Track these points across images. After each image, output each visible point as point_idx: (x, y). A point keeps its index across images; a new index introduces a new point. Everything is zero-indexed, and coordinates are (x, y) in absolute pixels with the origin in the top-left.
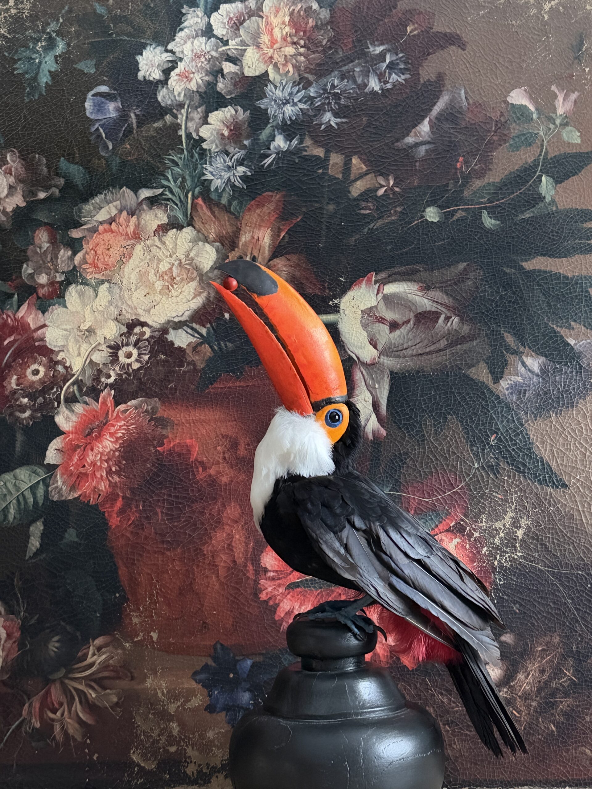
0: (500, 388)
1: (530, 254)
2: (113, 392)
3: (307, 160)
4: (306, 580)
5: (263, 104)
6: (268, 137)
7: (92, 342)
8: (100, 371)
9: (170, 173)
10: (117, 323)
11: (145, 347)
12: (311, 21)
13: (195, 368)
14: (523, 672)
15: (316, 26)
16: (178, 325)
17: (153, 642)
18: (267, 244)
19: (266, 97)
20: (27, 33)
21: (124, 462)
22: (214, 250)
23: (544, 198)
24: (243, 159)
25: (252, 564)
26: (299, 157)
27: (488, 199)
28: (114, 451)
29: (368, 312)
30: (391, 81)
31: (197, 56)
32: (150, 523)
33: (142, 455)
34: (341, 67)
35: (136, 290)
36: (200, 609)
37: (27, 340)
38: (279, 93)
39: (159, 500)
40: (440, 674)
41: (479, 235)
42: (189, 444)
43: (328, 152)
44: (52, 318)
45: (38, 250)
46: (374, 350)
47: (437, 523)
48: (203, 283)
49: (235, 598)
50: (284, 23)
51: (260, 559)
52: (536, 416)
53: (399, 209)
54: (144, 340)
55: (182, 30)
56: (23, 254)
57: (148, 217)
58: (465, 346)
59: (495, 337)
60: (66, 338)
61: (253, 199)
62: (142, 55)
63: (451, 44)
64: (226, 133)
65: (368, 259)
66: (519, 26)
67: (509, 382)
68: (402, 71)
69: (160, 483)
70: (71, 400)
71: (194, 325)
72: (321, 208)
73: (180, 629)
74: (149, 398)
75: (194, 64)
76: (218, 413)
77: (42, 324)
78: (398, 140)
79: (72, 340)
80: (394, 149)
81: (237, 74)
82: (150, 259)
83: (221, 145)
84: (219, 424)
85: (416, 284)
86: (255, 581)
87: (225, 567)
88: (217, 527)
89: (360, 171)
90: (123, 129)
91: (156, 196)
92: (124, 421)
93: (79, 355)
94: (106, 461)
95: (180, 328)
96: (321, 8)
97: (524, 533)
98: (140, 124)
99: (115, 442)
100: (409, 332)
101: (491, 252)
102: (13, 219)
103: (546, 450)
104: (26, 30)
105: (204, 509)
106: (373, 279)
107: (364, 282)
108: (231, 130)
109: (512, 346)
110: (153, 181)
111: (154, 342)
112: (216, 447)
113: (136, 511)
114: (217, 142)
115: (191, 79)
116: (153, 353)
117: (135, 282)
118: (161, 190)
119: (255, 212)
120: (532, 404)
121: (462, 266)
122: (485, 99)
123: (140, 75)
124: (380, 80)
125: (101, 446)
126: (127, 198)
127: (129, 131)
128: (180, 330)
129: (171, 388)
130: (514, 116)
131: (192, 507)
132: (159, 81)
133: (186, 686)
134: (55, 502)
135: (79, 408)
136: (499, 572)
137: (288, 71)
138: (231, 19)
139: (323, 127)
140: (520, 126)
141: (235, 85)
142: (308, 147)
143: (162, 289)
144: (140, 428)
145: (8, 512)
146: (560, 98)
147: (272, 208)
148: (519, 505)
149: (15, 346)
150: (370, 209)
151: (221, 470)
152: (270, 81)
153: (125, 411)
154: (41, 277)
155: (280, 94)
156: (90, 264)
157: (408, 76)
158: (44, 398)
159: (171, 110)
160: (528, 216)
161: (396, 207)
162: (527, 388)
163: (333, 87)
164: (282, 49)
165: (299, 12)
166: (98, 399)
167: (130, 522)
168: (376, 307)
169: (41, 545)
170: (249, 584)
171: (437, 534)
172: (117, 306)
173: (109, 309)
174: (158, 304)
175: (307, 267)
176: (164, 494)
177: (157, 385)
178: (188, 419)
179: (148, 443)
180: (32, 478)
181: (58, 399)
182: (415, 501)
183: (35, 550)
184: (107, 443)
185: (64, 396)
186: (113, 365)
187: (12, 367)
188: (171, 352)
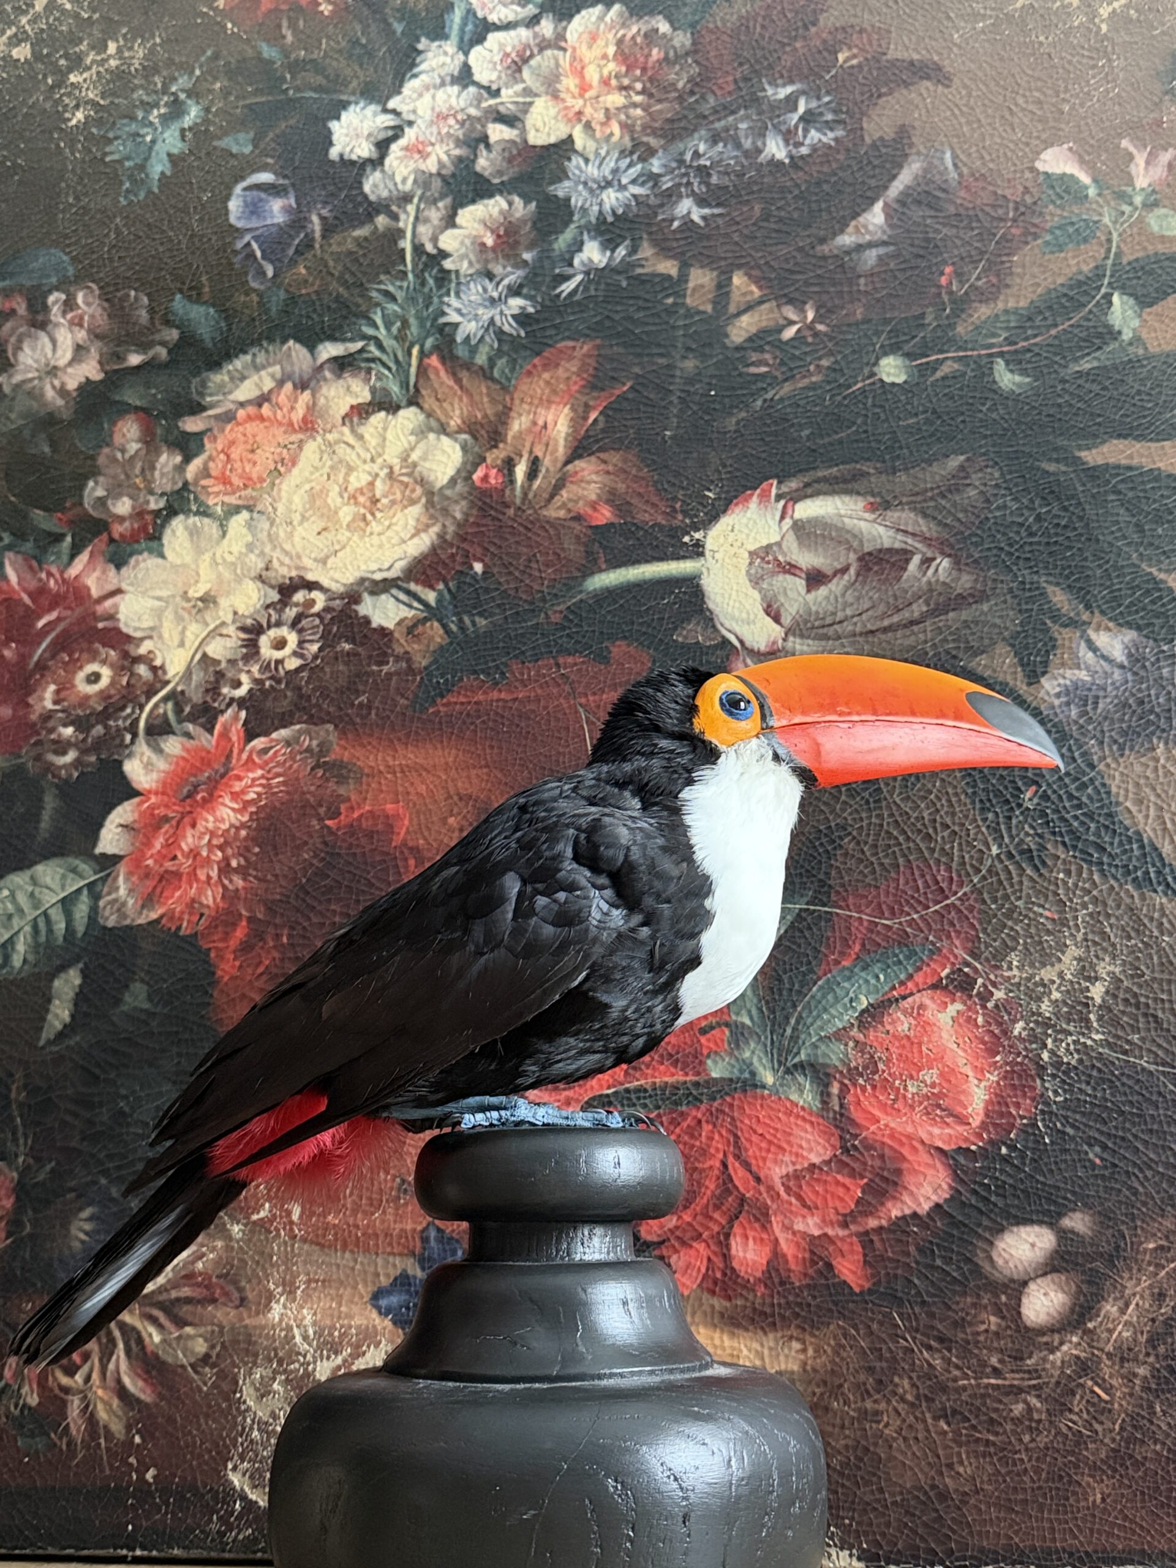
0: (1042, 694)
1: (1094, 437)
2: (243, 714)
3: (643, 282)
4: (627, 1091)
5: (561, 190)
6: (569, 246)
7: (208, 619)
8: (220, 675)
9: (379, 313)
10: (260, 585)
11: (313, 628)
12: (655, 51)
13: (410, 667)
14: (1115, 1299)
15: (666, 58)
16: (380, 587)
17: (292, 1223)
18: (563, 435)
19: (568, 178)
20: (135, 96)
21: (257, 850)
22: (458, 447)
23: (1120, 333)
24: (521, 286)
26: (628, 278)
27: (1006, 339)
28: (237, 829)
29: (763, 555)
30: (808, 141)
31: (441, 117)
33: (294, 838)
34: (712, 122)
35: (301, 523)
37: (82, 619)
38: (592, 171)
39: (321, 927)
40: (924, 1303)
41: (989, 404)
42: (391, 813)
43: (685, 266)
44: (135, 576)
45: (119, 455)
46: (775, 625)
47: (911, 970)
48: (433, 507)
50: (605, 56)
52: (1122, 748)
53: (825, 363)
54: (312, 615)
55: (415, 76)
56: (89, 463)
57: (332, 393)
58: (965, 615)
59: (1028, 594)
60: (159, 614)
61: (538, 354)
62: (338, 118)
63: (921, 78)
64: (489, 241)
65: (763, 455)
66: (1054, 45)
67: (1061, 681)
68: (829, 126)
69: (328, 891)
70: (158, 730)
71: (412, 586)
72: (669, 366)
73: (352, 1194)
74: (316, 724)
75: (435, 129)
76: (454, 751)
77: (114, 588)
78: (823, 241)
79: (171, 617)
80: (814, 256)
81: (513, 142)
82: (332, 468)
83: (478, 262)
84: (453, 773)
85: (860, 498)
89: (749, 298)
90: (297, 242)
91: (351, 355)
92: (262, 768)
93: (182, 645)
94: (221, 848)
95: (386, 590)
96: (675, 29)
97: (1107, 992)
98: (328, 230)
99: (240, 811)
100: (847, 588)
101: (1014, 434)
102: (77, 403)
103: (1147, 817)
104: (133, 91)
106: (774, 491)
107: (755, 498)
108: (499, 236)
109: (1064, 611)
110: (346, 328)
111: (332, 619)
112: (446, 818)
113: (275, 947)
114: (472, 257)
115: (429, 155)
116: (328, 640)
117: (300, 508)
118: (359, 345)
119: (540, 376)
120: (1112, 722)
121: (955, 462)
122: (991, 165)
123: (334, 153)
124: (787, 142)
125: (211, 819)
126: (295, 359)
127: (308, 243)
128: (383, 597)
129: (361, 704)
130: (1051, 192)
132: (370, 161)
133: (357, 1321)
134: (111, 929)
135: (173, 745)
136: (1054, 1076)
137: (612, 134)
138: (507, 55)
139: (676, 224)
140: (1063, 209)
141: (510, 160)
142: (646, 259)
143: (353, 520)
144: (292, 782)
145: (13, 949)
146: (1140, 159)
147: (574, 369)
148: (1093, 932)
149: (59, 629)
150: (767, 365)
152: (576, 152)
153: (265, 751)
154: (119, 504)
155: (596, 172)
156: (216, 478)
157: (840, 133)
158: (106, 727)
159: (388, 206)
160: (1088, 366)
161: (820, 358)
162: (1101, 693)
163: (697, 155)
164: (601, 99)
165: (633, 38)
166: (213, 727)
167: (261, 969)
168: (779, 544)
169: (73, 1016)
171: (911, 994)
172: (262, 554)
173: (247, 560)
174: (343, 547)
175: (641, 474)
176: (334, 911)
177: (332, 699)
178: (391, 763)
179: (308, 811)
180: (69, 881)
181: (133, 729)
182: (861, 924)
183: (60, 1027)
184: (224, 812)
185: (146, 723)
186: (246, 662)
187: (47, 668)
188: (364, 637)
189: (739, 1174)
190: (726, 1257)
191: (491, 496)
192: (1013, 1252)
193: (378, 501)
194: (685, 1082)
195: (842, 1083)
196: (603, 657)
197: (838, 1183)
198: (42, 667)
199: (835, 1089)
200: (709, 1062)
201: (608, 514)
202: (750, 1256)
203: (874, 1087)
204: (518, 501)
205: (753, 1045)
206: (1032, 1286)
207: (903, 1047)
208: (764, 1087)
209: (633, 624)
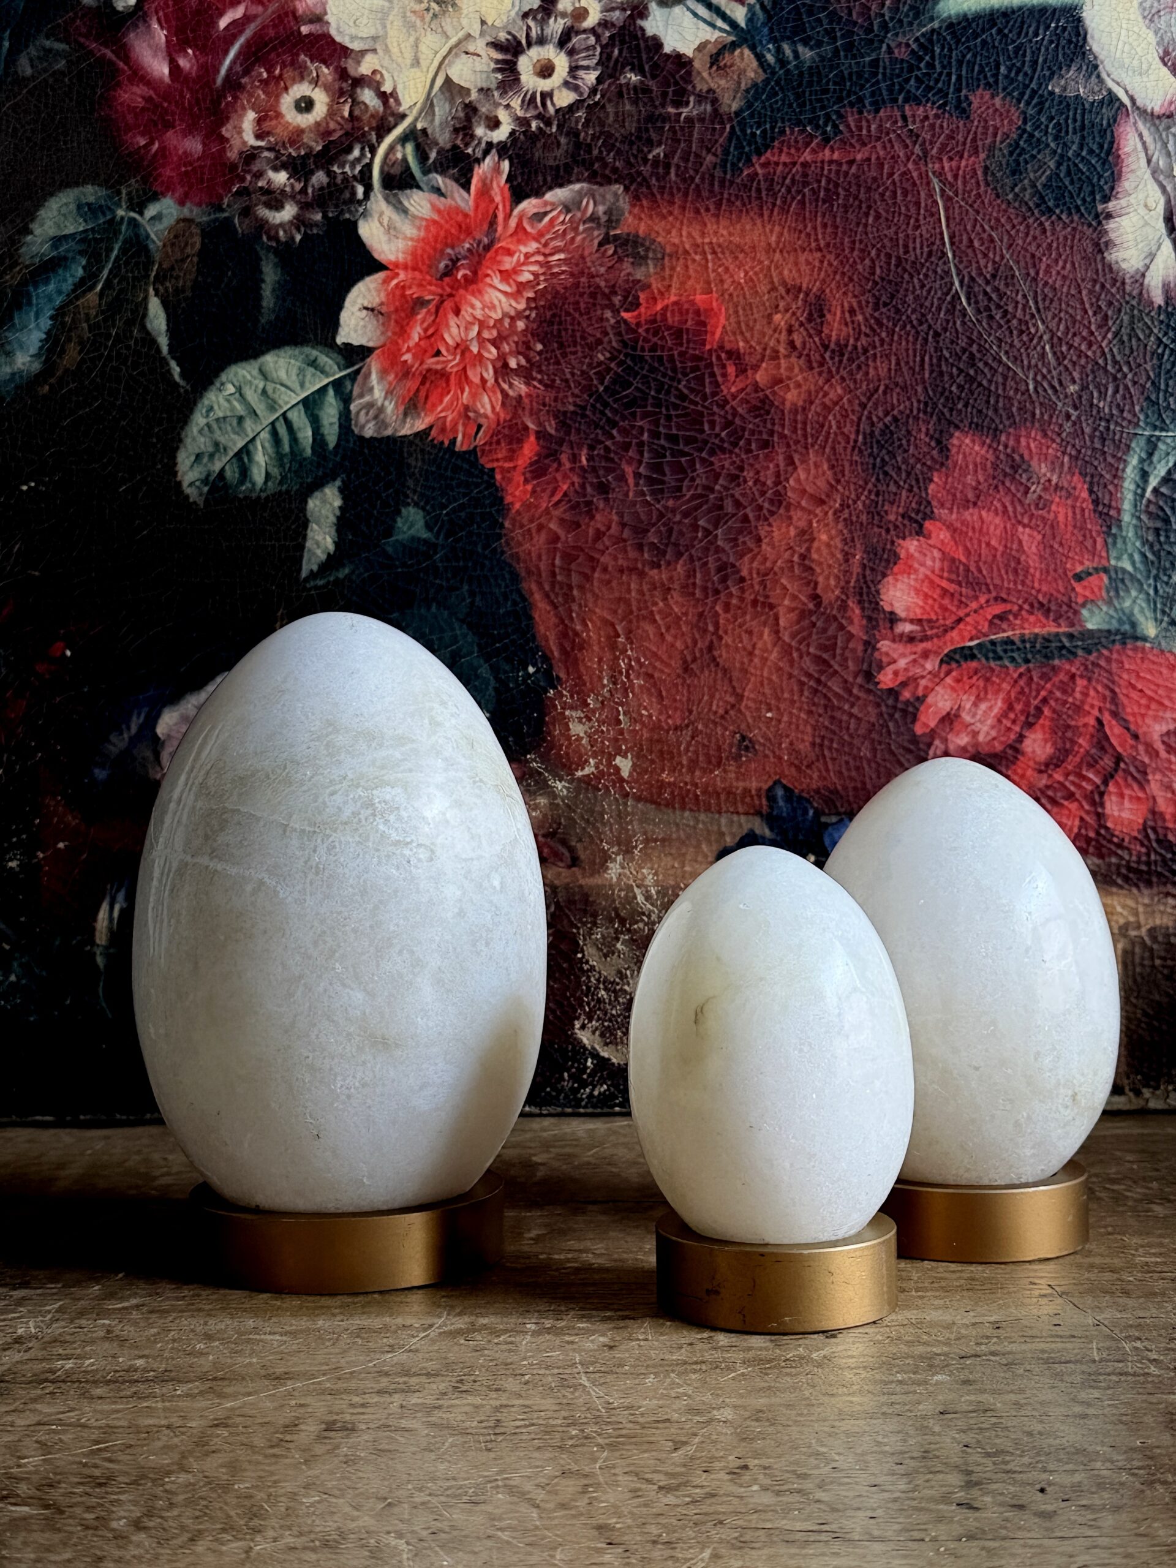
2: (506, 165)
4: (993, 643)
7: (449, 29)
8: (471, 109)
11: (587, 49)
13: (715, 111)
17: (622, 780)
21: (539, 347)
25: (859, 602)
28: (512, 318)
32: (607, 500)
33: (584, 331)
36: (733, 706)
37: (279, 19)
39: (626, 447)
42: (702, 306)
46: (1173, 79)
49: (819, 681)
51: (878, 592)
54: (585, 31)
60: (382, 17)
69: (633, 403)
70: (399, 182)
73: (687, 750)
74: (601, 185)
76: (777, 228)
79: (398, 23)
84: (777, 256)
86: (867, 644)
87: (792, 610)
88: (772, 513)
92: (537, 240)
93: (416, 62)
94: (494, 342)
95: (678, 2)
99: (517, 294)
105: (741, 469)
111: (611, 37)
112: (770, 316)
113: (572, 469)
116: (609, 69)
125: (478, 304)
128: (678, 10)
129: (656, 162)
131: (712, 464)
134: (369, 440)
135: (419, 202)
144: (577, 261)
145: (250, 460)
149: (250, 31)
151: (784, 373)
153: (539, 216)
158: (330, 174)
166: (469, 181)
167: (557, 497)
169: (337, 544)
170: (854, 650)
176: (641, 429)
177: (619, 153)
178: (699, 241)
179: (600, 300)
180: (308, 377)
181: (365, 177)
183: (323, 557)
184: (494, 296)
185: (382, 171)
186: (504, 93)
187: (240, 87)
188: (655, 66)
189: (1114, 730)
190: (1100, 816)
194: (1057, 634)
196: (963, 110)
198: (233, 84)
200: (1085, 612)
202: (1126, 815)
205: (1134, 593)
208: (1145, 639)
209: (998, 67)
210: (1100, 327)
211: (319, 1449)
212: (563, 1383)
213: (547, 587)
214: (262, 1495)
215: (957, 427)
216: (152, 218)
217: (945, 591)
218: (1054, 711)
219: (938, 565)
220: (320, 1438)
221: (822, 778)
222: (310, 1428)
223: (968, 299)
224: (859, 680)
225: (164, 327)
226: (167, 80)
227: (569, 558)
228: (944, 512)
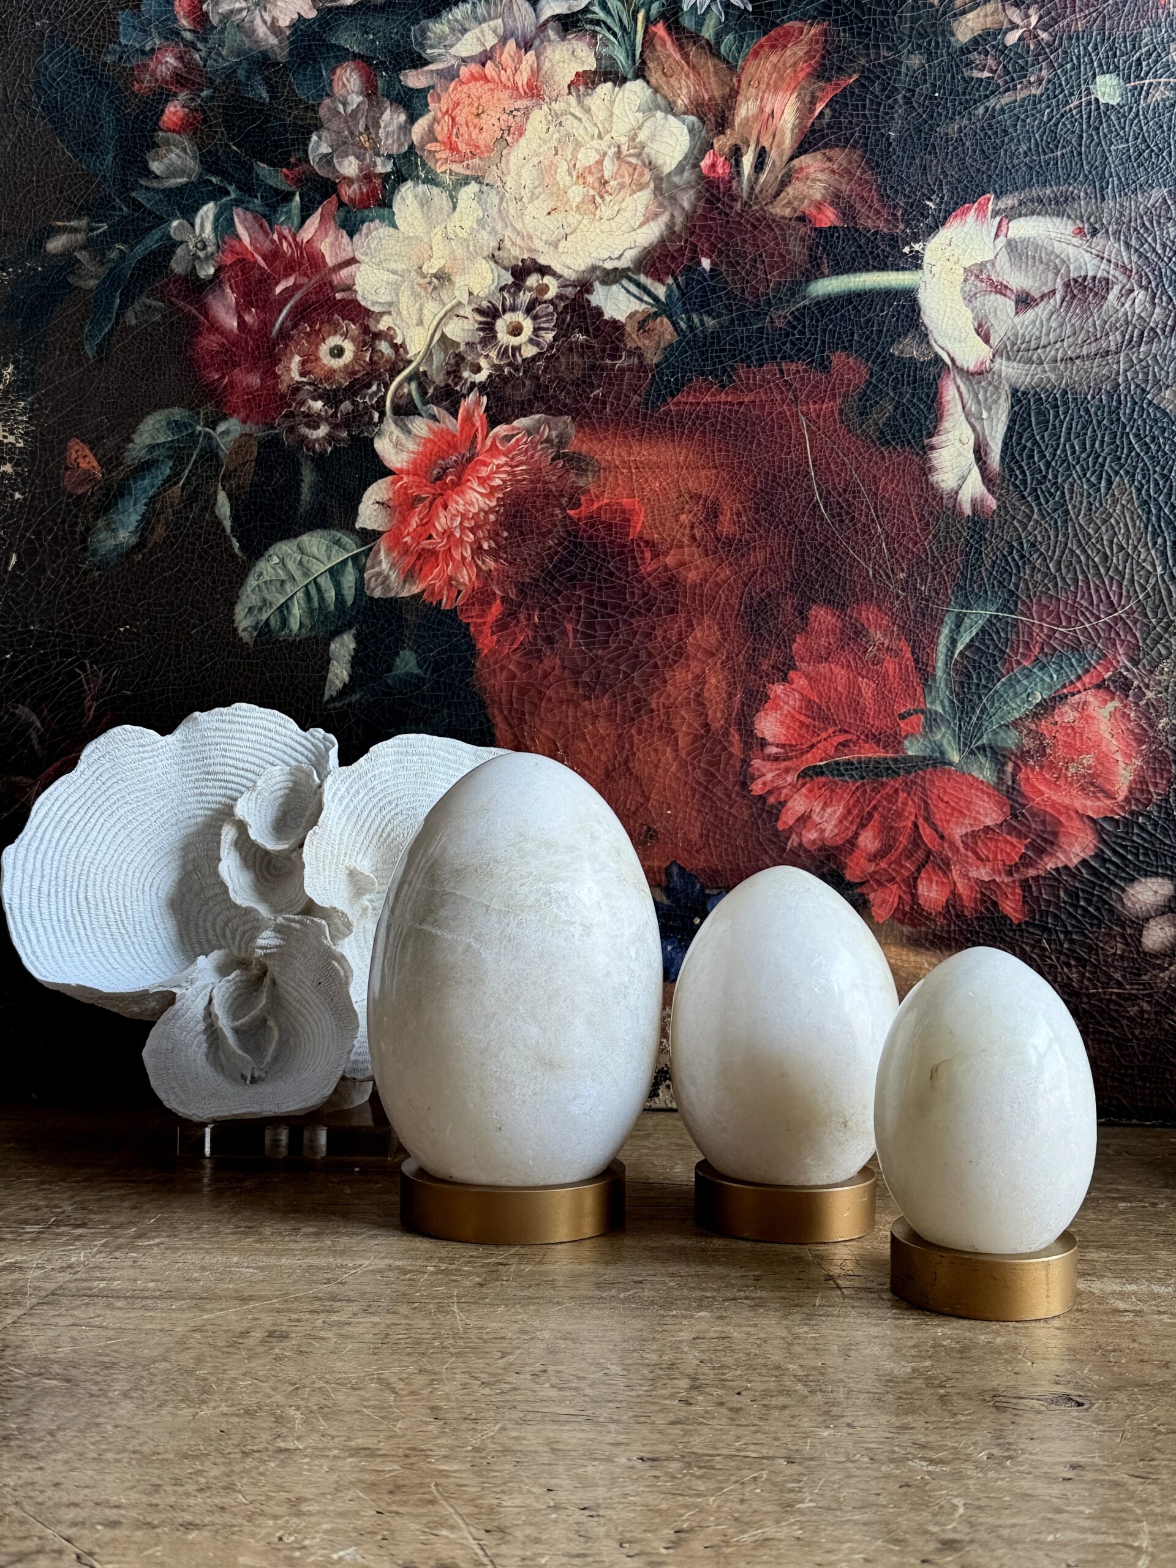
2: (485, 399)
4: (837, 763)
7: (445, 298)
8: (460, 358)
10: (493, 265)
11: (547, 315)
13: (641, 363)
16: (612, 277)
18: (790, 126)
21: (506, 534)
22: (686, 130)
25: (739, 730)
28: (486, 513)
29: (977, 272)
32: (552, 649)
33: (539, 523)
35: (531, 200)
36: (642, 805)
37: (320, 287)
39: (568, 610)
40: (1068, 934)
42: (627, 507)
44: (369, 247)
45: (341, 108)
46: (984, 345)
47: (1080, 671)
48: (662, 194)
49: (707, 788)
51: (752, 723)
53: (1045, 75)
54: (546, 302)
56: (310, 114)
57: (557, 56)
60: (396, 288)
61: (765, 33)
65: (983, 168)
69: (573, 577)
70: (405, 410)
71: (642, 278)
72: (897, 62)
74: (555, 416)
76: (684, 451)
77: (351, 255)
79: (408, 293)
82: (559, 141)
84: (684, 471)
85: (1069, 222)
86: (743, 761)
87: (688, 734)
88: (675, 662)
91: (574, 14)
92: (506, 455)
93: (420, 323)
94: (472, 530)
95: (616, 281)
99: (490, 495)
100: (1052, 314)
102: (292, 43)
105: (654, 629)
106: (991, 207)
107: (972, 212)
111: (565, 307)
112: (677, 516)
113: (527, 626)
116: (563, 330)
117: (529, 184)
119: (767, 58)
125: (461, 502)
126: (517, 14)
128: (615, 288)
129: (596, 398)
131: (631, 624)
134: (377, 600)
135: (420, 426)
143: (583, 202)
144: (535, 472)
145: (289, 612)
147: (801, 54)
149: (298, 296)
150: (990, 70)
151: (687, 559)
153: (507, 438)
154: (346, 163)
158: (354, 403)
161: (1041, 70)
166: (457, 411)
167: (516, 645)
168: (992, 262)
169: (351, 676)
170: (734, 766)
171: (1079, 692)
172: (494, 231)
173: (479, 236)
174: (574, 231)
175: (866, 176)
176: (580, 597)
177: (569, 393)
178: (626, 459)
179: (551, 500)
180: (334, 552)
181: (380, 407)
182: (1042, 630)
183: (340, 686)
184: (472, 496)
185: (392, 402)
186: (484, 347)
187: (290, 338)
188: (598, 329)
189: (926, 832)
190: (914, 896)
191: (718, 188)
192: (1140, 897)
193: (606, 182)
194: (886, 758)
195: (1016, 765)
196: (824, 366)
197: (1007, 842)
198: (285, 336)
199: (1009, 768)
200: (906, 743)
201: (832, 217)
202: (933, 895)
203: (1042, 767)
204: (745, 195)
205: (943, 729)
206: (1152, 922)
207: (1068, 735)
208: (951, 764)
209: (852, 334)
210: (922, 530)
211: (260, 1349)
212: (440, 1309)
213: (506, 713)
214: (213, 1379)
215: (815, 602)
216: (222, 433)
217: (802, 724)
218: (882, 816)
219: (798, 704)
220: (263, 1342)
221: (706, 860)
222: (258, 1334)
223: (825, 507)
224: (737, 788)
225: (228, 513)
226: (236, 330)
227: (523, 691)
228: (804, 665)
